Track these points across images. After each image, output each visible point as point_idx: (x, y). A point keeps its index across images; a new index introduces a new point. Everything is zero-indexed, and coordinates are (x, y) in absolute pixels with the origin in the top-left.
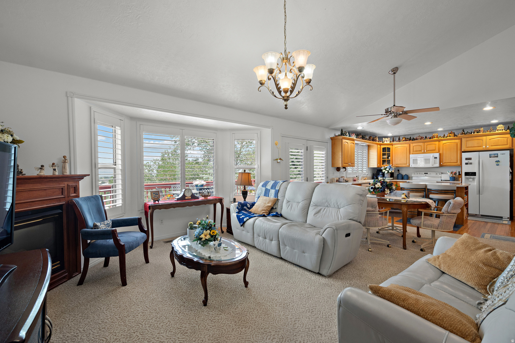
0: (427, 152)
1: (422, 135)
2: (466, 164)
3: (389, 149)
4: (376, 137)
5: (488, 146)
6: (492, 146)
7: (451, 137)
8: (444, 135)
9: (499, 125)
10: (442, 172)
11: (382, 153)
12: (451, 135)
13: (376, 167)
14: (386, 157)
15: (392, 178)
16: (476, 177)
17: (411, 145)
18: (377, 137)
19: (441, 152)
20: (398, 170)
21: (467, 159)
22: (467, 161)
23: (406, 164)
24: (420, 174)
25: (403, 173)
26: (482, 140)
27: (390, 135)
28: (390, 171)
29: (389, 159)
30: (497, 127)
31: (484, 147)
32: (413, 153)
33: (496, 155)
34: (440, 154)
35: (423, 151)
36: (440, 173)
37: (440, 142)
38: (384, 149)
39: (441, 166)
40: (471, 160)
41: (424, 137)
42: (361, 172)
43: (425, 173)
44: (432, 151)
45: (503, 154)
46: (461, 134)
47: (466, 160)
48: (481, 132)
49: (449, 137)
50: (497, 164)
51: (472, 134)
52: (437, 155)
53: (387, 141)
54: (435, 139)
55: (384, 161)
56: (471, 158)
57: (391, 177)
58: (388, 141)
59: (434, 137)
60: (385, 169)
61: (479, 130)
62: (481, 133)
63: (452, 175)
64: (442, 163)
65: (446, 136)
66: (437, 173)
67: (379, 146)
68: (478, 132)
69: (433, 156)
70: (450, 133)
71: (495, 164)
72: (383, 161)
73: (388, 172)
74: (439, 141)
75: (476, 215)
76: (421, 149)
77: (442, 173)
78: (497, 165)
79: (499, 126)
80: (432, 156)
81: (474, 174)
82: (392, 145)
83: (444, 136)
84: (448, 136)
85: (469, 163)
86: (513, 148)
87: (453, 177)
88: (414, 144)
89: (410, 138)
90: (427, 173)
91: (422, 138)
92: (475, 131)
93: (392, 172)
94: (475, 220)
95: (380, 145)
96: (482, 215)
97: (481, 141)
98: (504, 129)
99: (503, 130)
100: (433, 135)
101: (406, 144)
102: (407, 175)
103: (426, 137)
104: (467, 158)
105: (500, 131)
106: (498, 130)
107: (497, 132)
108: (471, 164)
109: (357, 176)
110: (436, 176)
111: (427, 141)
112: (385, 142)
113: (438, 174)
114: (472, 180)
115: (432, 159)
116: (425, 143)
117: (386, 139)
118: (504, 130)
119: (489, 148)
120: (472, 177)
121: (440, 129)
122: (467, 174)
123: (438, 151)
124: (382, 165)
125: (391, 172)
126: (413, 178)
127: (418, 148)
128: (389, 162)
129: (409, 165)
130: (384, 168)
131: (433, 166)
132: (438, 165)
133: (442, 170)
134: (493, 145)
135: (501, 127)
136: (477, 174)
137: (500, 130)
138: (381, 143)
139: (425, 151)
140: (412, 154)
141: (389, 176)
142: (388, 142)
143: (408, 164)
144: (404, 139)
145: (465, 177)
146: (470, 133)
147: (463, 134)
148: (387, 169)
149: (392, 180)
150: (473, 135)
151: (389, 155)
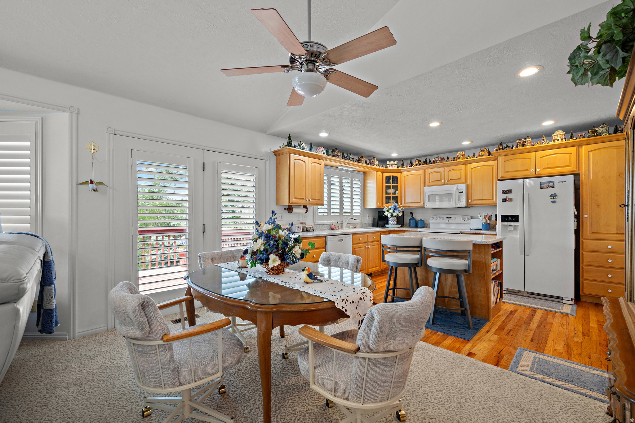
0: (448, 183)
1: (442, 156)
2: (504, 200)
3: (395, 179)
4: (374, 158)
5: (538, 170)
6: (545, 168)
7: (484, 157)
8: (474, 153)
9: (556, 132)
10: (473, 215)
11: (385, 184)
12: (483, 153)
13: (375, 207)
14: (392, 191)
15: (400, 225)
16: (520, 223)
17: (427, 171)
18: (375, 159)
19: (469, 182)
20: (411, 213)
21: (504, 192)
22: (505, 196)
23: (420, 202)
24: (440, 218)
25: (418, 216)
26: (530, 159)
27: (395, 155)
28: (395, 214)
29: (397, 195)
30: (553, 135)
31: (532, 170)
32: (430, 184)
33: (551, 184)
34: (467, 186)
35: (443, 181)
36: (469, 217)
37: (467, 166)
38: (388, 178)
39: (469, 206)
40: (511, 193)
41: (446, 159)
43: (447, 218)
44: (456, 181)
45: (563, 182)
46: (497, 150)
47: (502, 193)
48: (528, 144)
49: (481, 156)
50: (553, 200)
51: (514, 148)
52: (463, 187)
53: (392, 166)
54: (460, 160)
55: (388, 199)
56: (511, 191)
57: (397, 224)
58: (395, 166)
59: (459, 158)
60: (388, 211)
61: (525, 142)
62: (528, 146)
63: (485, 221)
64: (470, 201)
65: (477, 155)
66: (465, 218)
67: (380, 173)
68: (523, 146)
69: (457, 189)
70: (483, 150)
71: (550, 199)
72: (387, 197)
73: (392, 215)
74: (466, 163)
75: (520, 291)
76: (441, 178)
77: (472, 218)
78: (552, 202)
79: (557, 133)
80: (455, 188)
81: (515, 218)
82: (401, 173)
83: (474, 154)
84: (479, 155)
85: (507, 198)
86: (580, 171)
87: (486, 223)
88: (431, 170)
89: (426, 160)
90: (451, 218)
91: (441, 160)
92: (518, 143)
93: (398, 215)
94: (516, 304)
95: (383, 171)
96: (529, 293)
97: (528, 160)
98: (565, 139)
99: (562, 139)
100: (458, 154)
101: (419, 169)
102: (423, 220)
103: (448, 158)
104: (504, 190)
105: (557, 142)
106: (554, 141)
107: (552, 143)
108: (511, 200)
109: (337, 222)
110: (463, 222)
111: (448, 164)
112: (390, 168)
113: (466, 219)
114: (513, 229)
115: (455, 194)
116: (447, 168)
117: (392, 163)
118: (564, 140)
119: (540, 173)
120: (513, 223)
121: (466, 143)
122: (505, 218)
123: (464, 181)
124: (385, 205)
125: (396, 215)
126: (432, 226)
127: (436, 176)
128: (395, 199)
129: (424, 203)
130: (387, 209)
131: (457, 206)
132: (463, 203)
133: (471, 212)
134: (546, 167)
135: (559, 134)
136: (520, 219)
137: (558, 140)
138: (384, 168)
139: (446, 181)
140: (428, 186)
141: (395, 222)
142: (395, 168)
143: (422, 203)
144: (417, 163)
145: (501, 223)
146: (511, 147)
147: (499, 149)
148: (391, 211)
149: (398, 228)
150: (515, 150)
151: (395, 188)
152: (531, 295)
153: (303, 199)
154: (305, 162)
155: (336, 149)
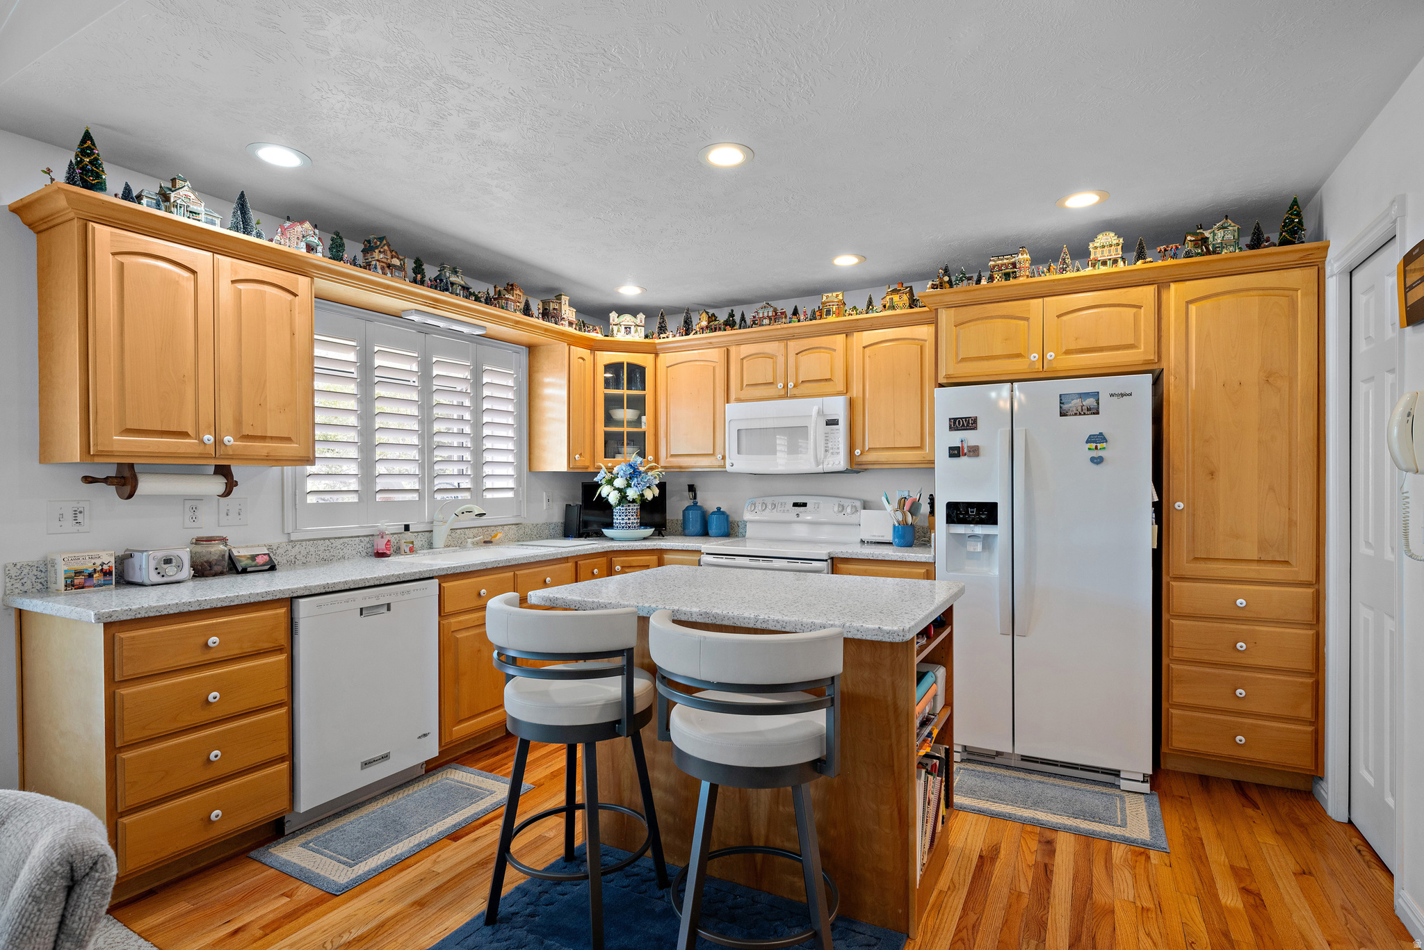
0: (796, 392)
1: (781, 305)
2: (955, 452)
3: (636, 375)
4: (559, 297)
5: (1050, 355)
6: (1068, 352)
7: (898, 312)
8: (870, 298)
9: (1100, 236)
10: (867, 497)
11: (601, 391)
12: (896, 298)
13: (564, 468)
14: (625, 414)
15: (650, 531)
16: (999, 531)
17: (733, 350)
18: (565, 299)
19: (856, 391)
20: (692, 488)
22: (956, 438)
23: (713, 454)
24: (774, 506)
25: (710, 500)
26: (1027, 319)
27: (630, 292)
28: (632, 493)
29: (644, 427)
30: (1091, 245)
31: (1035, 356)
32: (743, 395)
33: (1090, 402)
34: (851, 404)
35: (780, 385)
36: (858, 504)
37: (849, 338)
38: (614, 368)
39: (856, 467)
40: (975, 428)
41: (789, 313)
42: (415, 496)
43: (795, 505)
44: (818, 386)
45: (1122, 395)
46: (934, 287)
47: (951, 429)
48: (1023, 273)
49: (889, 308)
50: (1095, 454)
51: (984, 282)
52: (837, 407)
53: (628, 329)
54: (832, 319)
55: (613, 444)
56: (975, 420)
57: (643, 524)
58: (636, 331)
59: (828, 313)
60: (610, 482)
61: (1014, 265)
62: (1021, 279)
63: (899, 516)
64: (858, 452)
65: (878, 305)
66: (846, 505)
67: (585, 353)
68: (1007, 276)
69: (821, 413)
70: (895, 291)
71: (1085, 452)
72: (608, 437)
73: (623, 499)
74: (848, 330)
75: (999, 754)
76: (775, 377)
77: (866, 506)
78: (1093, 460)
79: (1102, 239)
80: (815, 410)
81: (986, 513)
82: (657, 355)
83: (870, 303)
84: (885, 306)
85: (965, 446)
86: (1164, 365)
87: (904, 524)
88: (746, 350)
89: (732, 315)
90: (805, 505)
91: (777, 317)
92: (994, 266)
93: (642, 495)
94: (994, 816)
95: (594, 347)
96: (1025, 759)
97: (1022, 322)
98: (1123, 259)
99: (1115, 261)
100: (824, 298)
101: (711, 346)
102: (723, 513)
103: (795, 312)
104: (955, 419)
105: (1103, 270)
106: (1094, 266)
107: (1089, 271)
108: (975, 451)
109: (407, 528)
110: (841, 518)
111: (797, 331)
112: (620, 336)
113: (849, 510)
114: (979, 548)
115: (816, 428)
116: (791, 344)
117: (627, 319)
118: (1121, 263)
119: (1055, 365)
120: (979, 530)
121: (846, 261)
122: (959, 513)
123: (841, 388)
124: (603, 463)
125: (636, 497)
126: (750, 531)
127: (760, 371)
128: (638, 440)
129: (724, 458)
130: (609, 476)
131: (820, 469)
132: (839, 461)
133: (863, 486)
134: (1073, 346)
135: (1106, 245)
136: (1002, 514)
137: (1104, 263)
138: (597, 336)
139: (791, 385)
140: (739, 400)
141: (634, 520)
142: (637, 336)
143: (720, 456)
144: (704, 323)
145: (948, 529)
146: (975, 278)
147: (941, 286)
148: (619, 483)
149: (645, 539)
150: (985, 288)
151: (638, 404)
152: (1033, 765)
153: (184, 434)
154: (193, 272)
155: (381, 239)
